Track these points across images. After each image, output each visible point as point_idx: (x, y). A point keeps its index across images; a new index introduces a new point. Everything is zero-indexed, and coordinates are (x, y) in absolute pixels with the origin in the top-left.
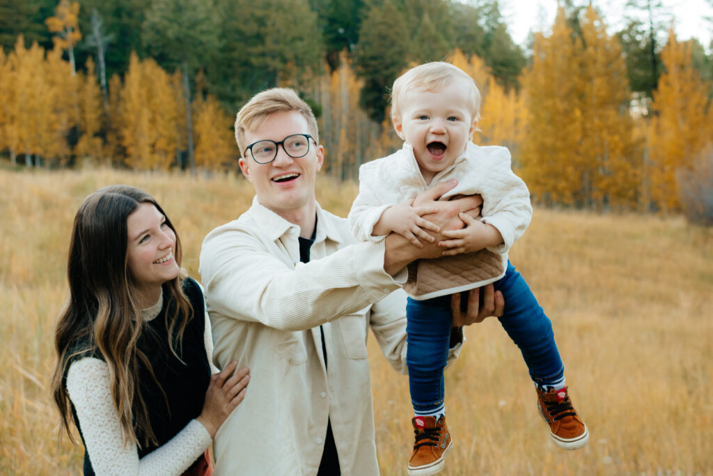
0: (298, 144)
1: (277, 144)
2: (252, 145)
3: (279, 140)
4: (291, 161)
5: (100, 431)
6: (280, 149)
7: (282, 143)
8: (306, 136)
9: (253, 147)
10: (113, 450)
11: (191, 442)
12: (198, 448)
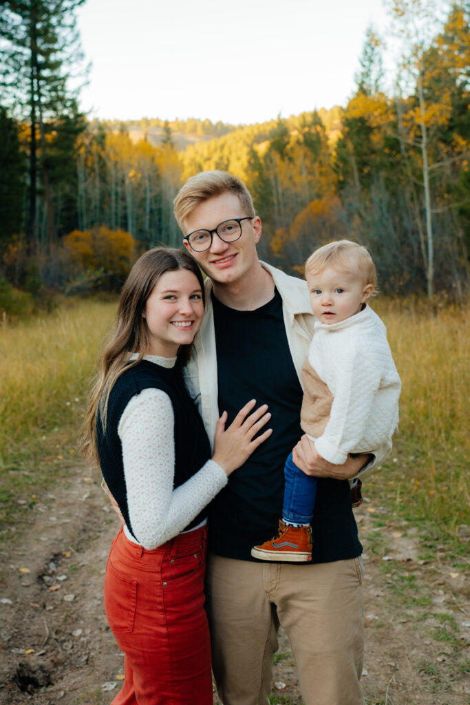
0: (230, 228)
1: (211, 232)
2: (189, 236)
3: (212, 228)
4: (226, 246)
5: (149, 463)
6: (215, 236)
7: (216, 231)
8: (236, 220)
9: (190, 237)
10: (157, 483)
11: (209, 479)
12: (216, 485)
